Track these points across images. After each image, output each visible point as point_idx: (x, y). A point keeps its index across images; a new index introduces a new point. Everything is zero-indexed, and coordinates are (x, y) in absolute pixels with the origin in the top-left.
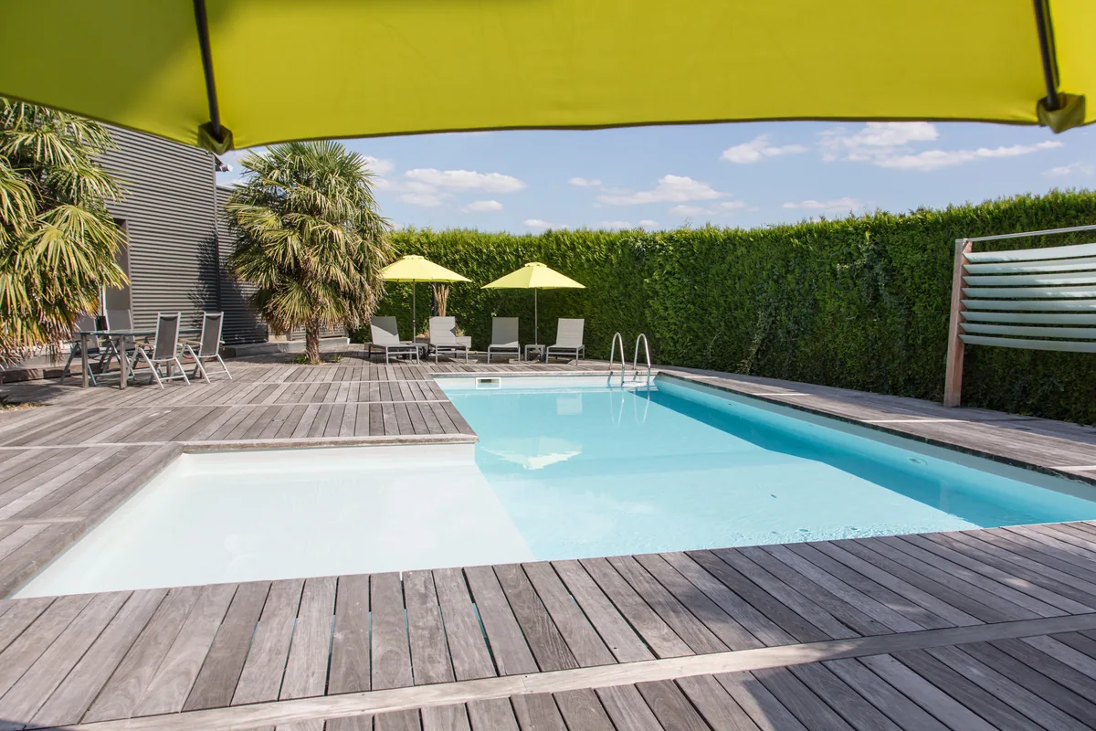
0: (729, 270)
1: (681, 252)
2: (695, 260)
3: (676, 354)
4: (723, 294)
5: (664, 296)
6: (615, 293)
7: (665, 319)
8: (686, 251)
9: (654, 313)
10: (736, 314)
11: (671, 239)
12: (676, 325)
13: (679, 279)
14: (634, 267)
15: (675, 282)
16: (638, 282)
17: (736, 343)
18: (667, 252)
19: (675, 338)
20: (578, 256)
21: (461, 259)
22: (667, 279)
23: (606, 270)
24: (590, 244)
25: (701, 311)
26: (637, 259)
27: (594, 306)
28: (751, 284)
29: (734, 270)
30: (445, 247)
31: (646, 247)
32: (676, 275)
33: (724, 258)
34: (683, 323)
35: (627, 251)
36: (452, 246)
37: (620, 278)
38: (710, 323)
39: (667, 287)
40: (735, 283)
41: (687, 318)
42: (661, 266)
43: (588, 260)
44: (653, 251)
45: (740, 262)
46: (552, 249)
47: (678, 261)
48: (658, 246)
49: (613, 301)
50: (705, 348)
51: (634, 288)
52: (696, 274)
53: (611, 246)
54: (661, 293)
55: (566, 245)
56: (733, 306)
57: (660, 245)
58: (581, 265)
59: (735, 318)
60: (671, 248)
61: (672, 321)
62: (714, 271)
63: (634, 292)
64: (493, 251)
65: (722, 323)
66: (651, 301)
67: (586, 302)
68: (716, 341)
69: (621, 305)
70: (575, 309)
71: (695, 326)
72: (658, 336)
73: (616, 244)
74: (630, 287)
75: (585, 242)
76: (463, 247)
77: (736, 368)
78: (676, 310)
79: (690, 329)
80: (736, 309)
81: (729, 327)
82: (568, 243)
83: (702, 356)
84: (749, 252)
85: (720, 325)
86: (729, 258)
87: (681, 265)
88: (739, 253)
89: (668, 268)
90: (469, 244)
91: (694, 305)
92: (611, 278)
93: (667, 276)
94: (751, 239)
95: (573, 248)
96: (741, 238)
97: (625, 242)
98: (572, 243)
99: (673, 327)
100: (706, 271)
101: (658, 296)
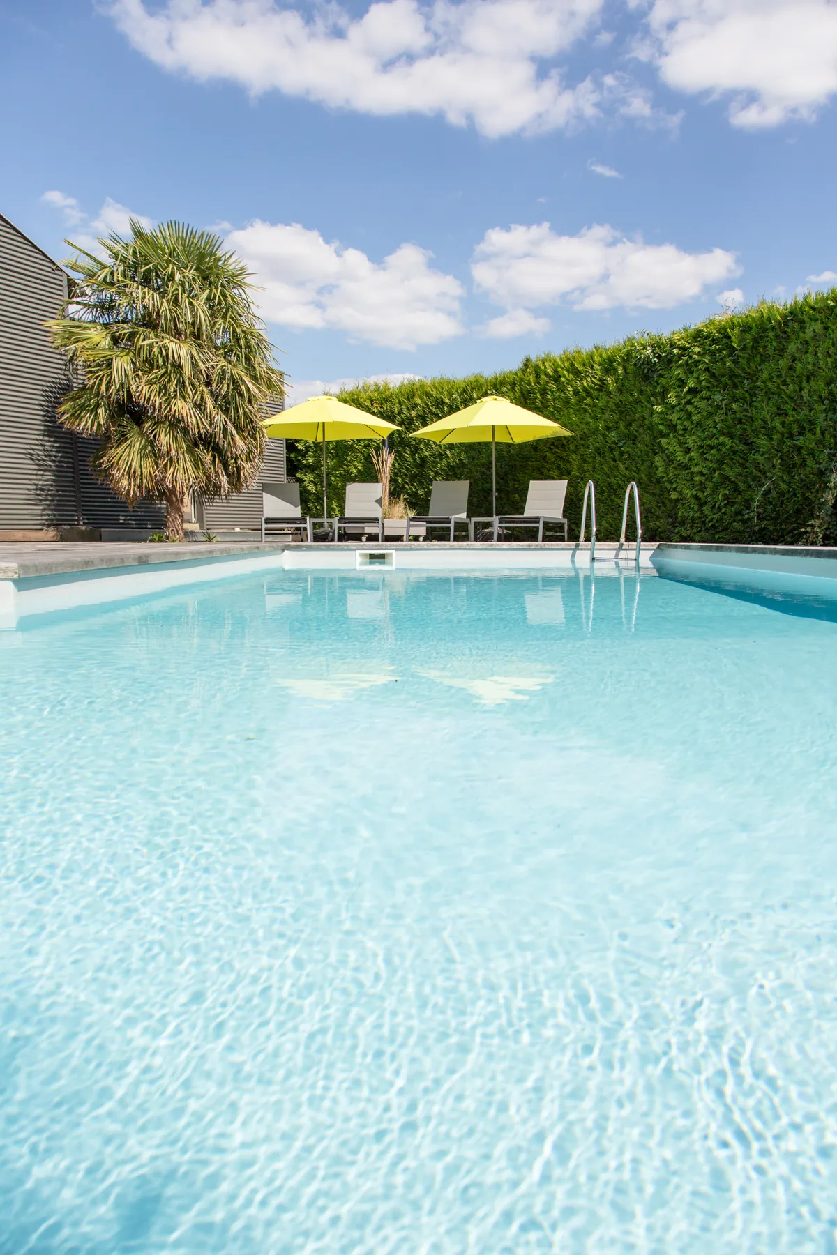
0: (791, 368)
1: (713, 354)
2: (735, 362)
3: (704, 523)
4: (781, 413)
5: (685, 430)
6: (613, 436)
7: (686, 467)
8: (720, 351)
9: (670, 460)
10: (800, 441)
11: (697, 336)
12: (702, 474)
13: (708, 399)
14: (641, 392)
15: (702, 404)
16: (646, 415)
17: (799, 491)
18: (691, 357)
19: (701, 495)
20: (562, 389)
21: (419, 416)
22: (689, 402)
23: (599, 403)
24: (580, 368)
25: (741, 447)
26: (646, 378)
27: (585, 461)
28: (828, 384)
29: (799, 366)
30: (400, 403)
31: (659, 357)
32: (705, 393)
33: (783, 350)
34: (714, 471)
35: (630, 368)
36: (408, 400)
37: (621, 412)
38: (756, 465)
39: (689, 415)
40: (801, 389)
41: (720, 462)
42: (682, 383)
43: (576, 392)
44: (670, 362)
45: (811, 349)
46: (529, 384)
47: (707, 370)
48: (676, 351)
49: (611, 450)
50: (748, 507)
51: (641, 426)
52: (735, 386)
53: (609, 365)
54: (680, 427)
55: (546, 374)
56: (795, 429)
57: (680, 348)
58: (567, 401)
59: (799, 449)
60: (697, 349)
61: (696, 469)
62: (765, 375)
63: (641, 430)
64: (455, 399)
65: (777, 462)
66: (664, 441)
67: (574, 456)
68: (768, 492)
69: (622, 454)
70: (558, 467)
71: (730, 472)
72: (674, 495)
73: (615, 361)
74: (635, 425)
75: (572, 365)
76: (421, 399)
77: (801, 535)
78: (704, 450)
79: (725, 478)
80: (801, 434)
81: (789, 467)
82: (550, 371)
83: (744, 522)
84: (826, 328)
85: (774, 466)
86: (792, 348)
87: (713, 375)
88: (809, 333)
89: (691, 383)
90: (428, 395)
91: (731, 437)
92: (608, 415)
93: (689, 397)
94: (831, 303)
95: (556, 378)
96: (813, 308)
97: (629, 354)
98: (556, 371)
99: (697, 479)
100: (753, 377)
101: (675, 431)
